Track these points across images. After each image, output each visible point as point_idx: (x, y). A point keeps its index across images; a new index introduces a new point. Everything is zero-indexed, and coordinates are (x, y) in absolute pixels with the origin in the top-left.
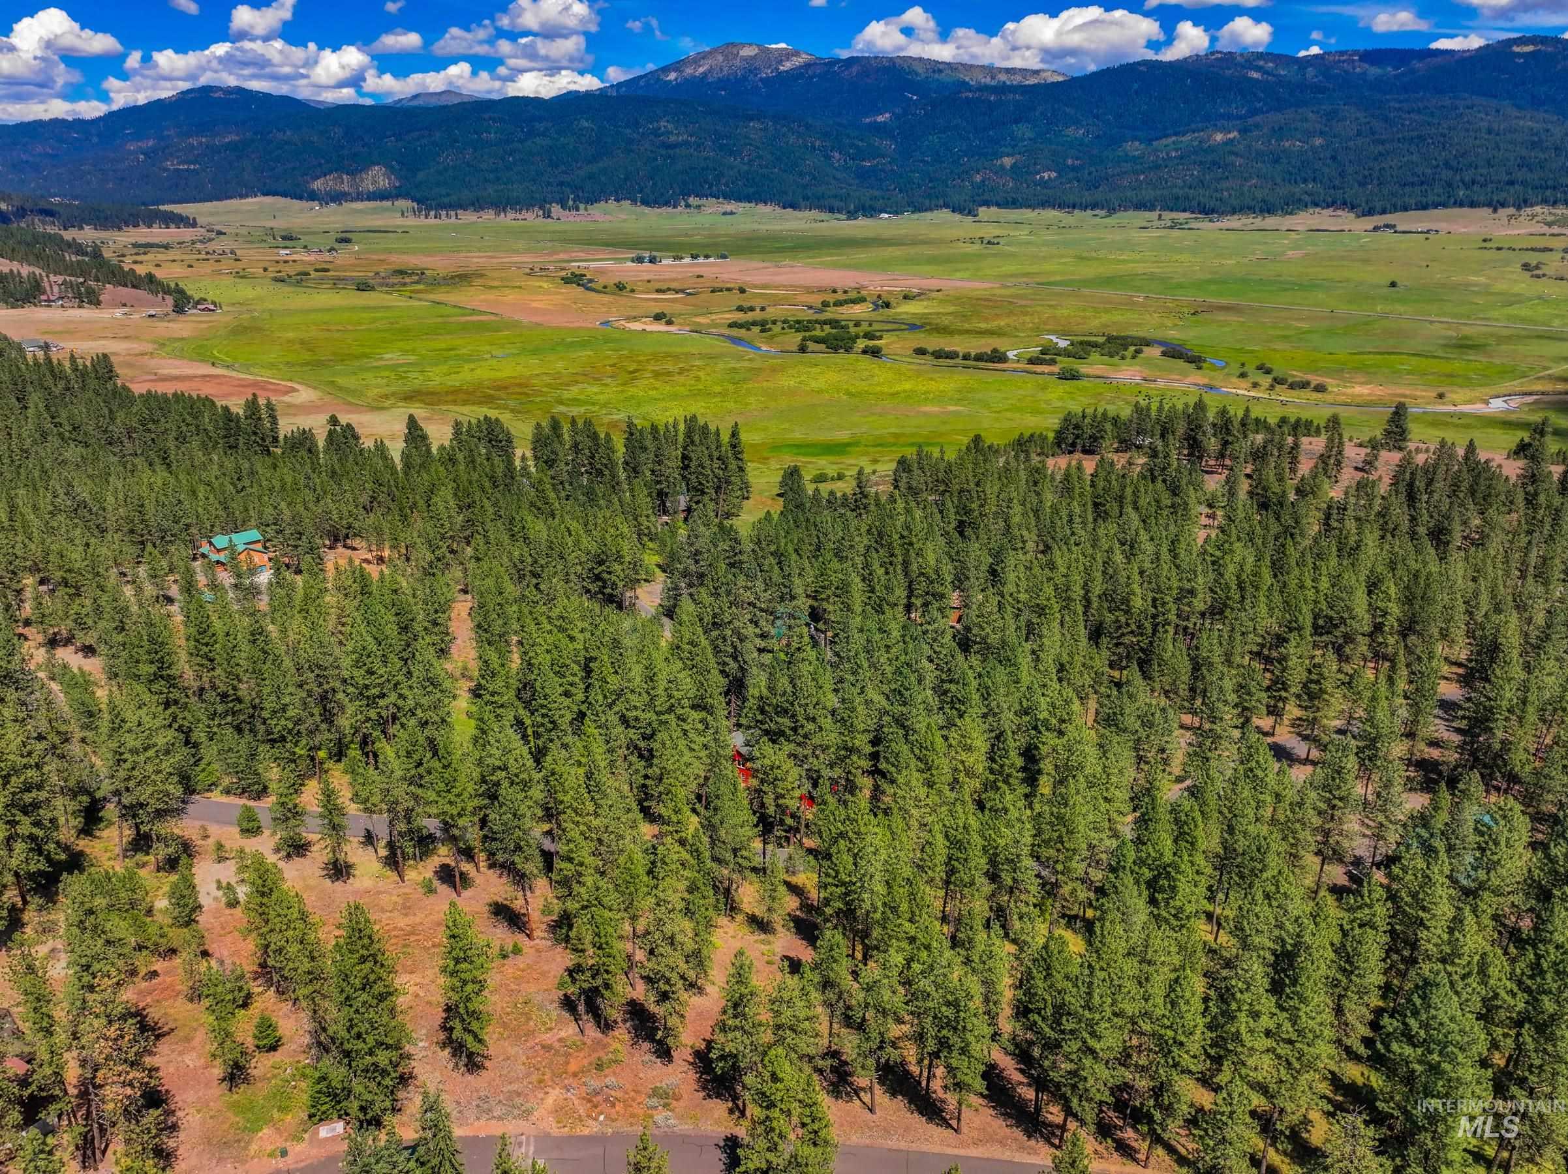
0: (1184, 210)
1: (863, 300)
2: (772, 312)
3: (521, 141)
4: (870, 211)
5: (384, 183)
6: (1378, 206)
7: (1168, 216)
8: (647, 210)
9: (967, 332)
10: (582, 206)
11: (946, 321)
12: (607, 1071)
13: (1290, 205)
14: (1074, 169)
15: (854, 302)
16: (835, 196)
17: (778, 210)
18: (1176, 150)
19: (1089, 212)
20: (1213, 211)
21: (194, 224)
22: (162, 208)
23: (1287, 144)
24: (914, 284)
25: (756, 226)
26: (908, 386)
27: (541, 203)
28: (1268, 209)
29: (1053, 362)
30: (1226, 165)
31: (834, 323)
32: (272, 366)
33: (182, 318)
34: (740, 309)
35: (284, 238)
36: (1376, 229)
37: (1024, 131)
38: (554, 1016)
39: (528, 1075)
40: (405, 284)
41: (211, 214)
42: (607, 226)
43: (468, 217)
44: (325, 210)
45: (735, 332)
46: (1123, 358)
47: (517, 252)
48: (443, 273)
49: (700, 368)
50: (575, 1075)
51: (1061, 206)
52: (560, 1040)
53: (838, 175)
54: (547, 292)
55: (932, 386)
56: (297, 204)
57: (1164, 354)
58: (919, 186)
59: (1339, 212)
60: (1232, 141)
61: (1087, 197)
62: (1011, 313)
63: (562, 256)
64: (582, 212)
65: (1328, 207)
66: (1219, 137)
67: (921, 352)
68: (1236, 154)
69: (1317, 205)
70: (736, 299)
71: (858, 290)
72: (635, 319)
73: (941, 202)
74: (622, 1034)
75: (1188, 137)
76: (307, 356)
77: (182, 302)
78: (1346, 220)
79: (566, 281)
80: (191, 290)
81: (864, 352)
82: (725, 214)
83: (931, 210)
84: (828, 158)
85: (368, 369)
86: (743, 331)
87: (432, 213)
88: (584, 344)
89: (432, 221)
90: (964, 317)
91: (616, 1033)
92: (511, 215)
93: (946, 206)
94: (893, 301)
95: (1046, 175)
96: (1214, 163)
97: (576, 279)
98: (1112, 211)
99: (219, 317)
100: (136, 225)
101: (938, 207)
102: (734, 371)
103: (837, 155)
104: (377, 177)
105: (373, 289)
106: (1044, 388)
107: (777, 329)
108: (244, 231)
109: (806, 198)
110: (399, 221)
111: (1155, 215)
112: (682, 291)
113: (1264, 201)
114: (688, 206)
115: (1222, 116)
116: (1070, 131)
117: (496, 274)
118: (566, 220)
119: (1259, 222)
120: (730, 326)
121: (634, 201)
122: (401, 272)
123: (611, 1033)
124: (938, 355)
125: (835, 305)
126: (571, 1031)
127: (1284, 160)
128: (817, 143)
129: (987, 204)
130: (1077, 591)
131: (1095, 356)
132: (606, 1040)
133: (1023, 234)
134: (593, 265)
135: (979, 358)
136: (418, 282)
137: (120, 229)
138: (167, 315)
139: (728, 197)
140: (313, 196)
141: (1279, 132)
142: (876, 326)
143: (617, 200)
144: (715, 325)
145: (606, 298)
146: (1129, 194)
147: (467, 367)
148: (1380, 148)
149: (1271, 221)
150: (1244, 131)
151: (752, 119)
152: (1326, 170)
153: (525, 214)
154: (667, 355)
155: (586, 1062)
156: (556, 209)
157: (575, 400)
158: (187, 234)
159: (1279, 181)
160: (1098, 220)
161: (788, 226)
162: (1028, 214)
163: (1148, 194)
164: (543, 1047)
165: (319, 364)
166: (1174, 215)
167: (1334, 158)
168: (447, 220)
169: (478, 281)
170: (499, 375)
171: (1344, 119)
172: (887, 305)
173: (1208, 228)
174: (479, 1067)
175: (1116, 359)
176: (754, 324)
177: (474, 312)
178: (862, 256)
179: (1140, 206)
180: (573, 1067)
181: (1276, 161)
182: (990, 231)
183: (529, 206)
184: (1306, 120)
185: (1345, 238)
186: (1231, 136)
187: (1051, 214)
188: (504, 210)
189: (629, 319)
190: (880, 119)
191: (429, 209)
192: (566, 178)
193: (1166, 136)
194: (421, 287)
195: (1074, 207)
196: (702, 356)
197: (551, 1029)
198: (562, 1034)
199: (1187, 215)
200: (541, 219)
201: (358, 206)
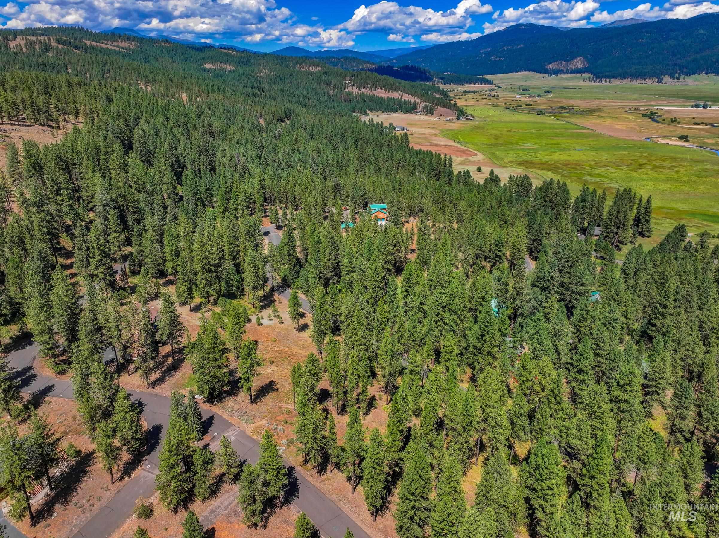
3: (659, 43)
5: (580, 65)
10: (682, 77)
12: (287, 425)
21: (492, 84)
22: (484, 76)
27: (659, 76)
33: (458, 122)
35: (523, 90)
40: (560, 113)
41: (501, 79)
43: (616, 82)
44: (549, 78)
47: (629, 100)
48: (583, 109)
49: (684, 167)
54: (629, 121)
56: (537, 76)
63: (652, 103)
64: (680, 79)
72: (668, 137)
76: (493, 141)
77: (461, 114)
79: (644, 116)
80: (468, 111)
85: (513, 150)
87: (598, 80)
88: (624, 148)
89: (597, 84)
92: (639, 81)
97: (652, 116)
99: (471, 122)
100: (470, 84)
104: (579, 63)
105: (544, 114)
108: (509, 87)
110: (581, 84)
117: (607, 111)
118: (669, 84)
122: (562, 108)
134: (666, 108)
136: (568, 113)
137: (463, 85)
138: (453, 120)
140: (546, 72)
144: (716, 144)
145: (660, 126)
147: (558, 153)
153: (647, 81)
156: (667, 79)
157: (599, 174)
158: (486, 87)
165: (495, 145)
169: (598, 114)
177: (584, 128)
180: (279, 418)
183: (651, 76)
188: (637, 79)
189: (664, 137)
191: (598, 77)
192: (679, 62)
194: (567, 115)
200: (655, 84)
201: (565, 76)
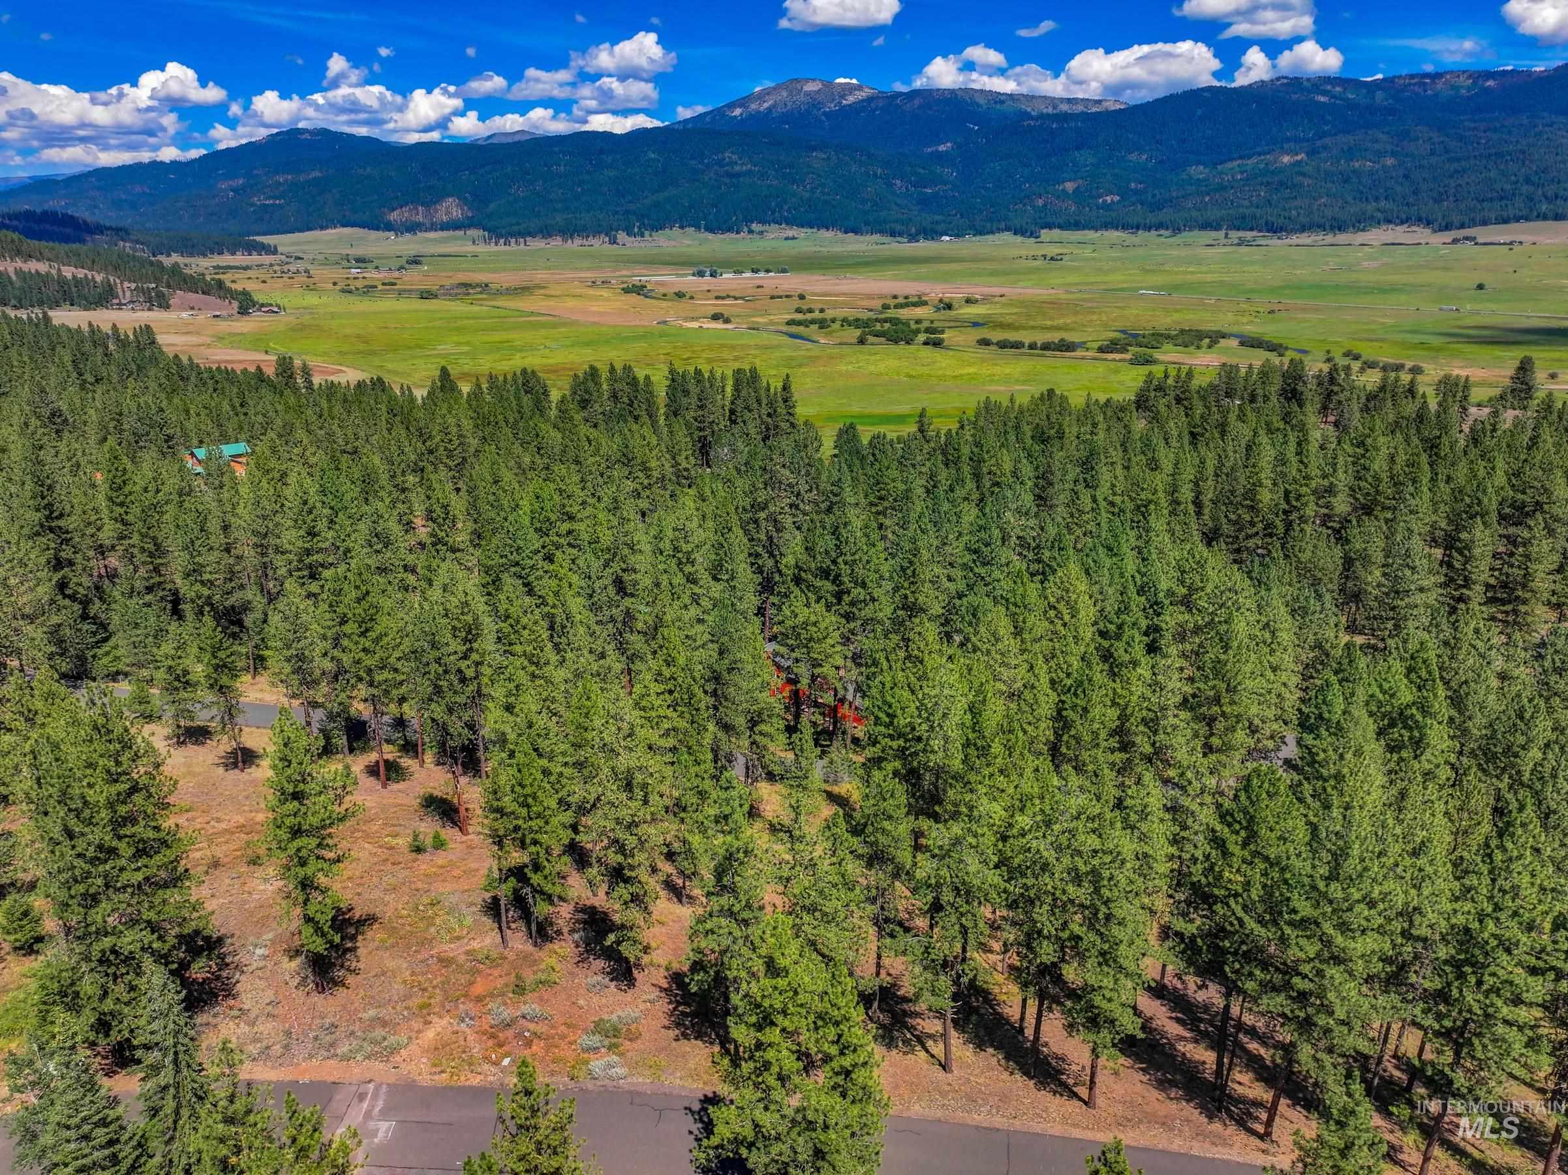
0: (1251, 229)
1: (925, 303)
2: (830, 314)
3: (588, 172)
4: (931, 233)
5: (457, 213)
6: (1456, 219)
7: (1235, 235)
8: (710, 236)
9: (1033, 328)
10: (647, 233)
11: (1009, 319)
12: (529, 997)
13: (1361, 223)
14: (1136, 192)
15: (915, 305)
16: (897, 221)
17: (840, 235)
18: (1242, 173)
19: (1153, 232)
20: (1281, 230)
21: (275, 252)
23: (1357, 165)
24: (977, 292)
25: (818, 249)
26: (972, 370)
27: (608, 231)
28: (1339, 227)
29: (1124, 350)
30: (1294, 186)
31: (895, 321)
32: (325, 354)
33: (246, 318)
34: (799, 311)
35: (357, 261)
36: (1455, 241)
37: (1085, 157)
38: (468, 921)
39: (407, 997)
40: (468, 294)
41: (294, 244)
42: (670, 250)
43: (536, 244)
44: (400, 239)
45: (794, 329)
46: (1198, 348)
47: (581, 269)
48: (505, 285)
49: (755, 357)
50: (479, 999)
51: (1124, 227)
52: (468, 953)
53: (899, 201)
54: (608, 299)
55: (997, 370)
56: (374, 234)
57: (1242, 344)
58: (981, 211)
59: (1414, 228)
60: (1300, 162)
61: (1151, 218)
62: (1077, 313)
63: (625, 273)
64: (647, 237)
65: (1402, 223)
66: (1286, 159)
67: (985, 342)
68: (1304, 175)
69: (1389, 222)
70: (797, 303)
71: (919, 297)
72: (693, 319)
73: (1003, 225)
74: (566, 947)
75: (1254, 160)
76: (362, 347)
77: (246, 304)
78: (1421, 234)
79: (626, 291)
80: (259, 298)
81: (926, 343)
82: (787, 239)
83: (992, 232)
84: (890, 185)
86: (801, 328)
87: (502, 241)
88: (639, 338)
89: (502, 248)
90: (1029, 316)
91: (556, 946)
92: (578, 241)
93: (1008, 229)
94: (956, 305)
95: (1109, 199)
96: (1281, 183)
97: (638, 290)
98: (1177, 230)
99: (282, 317)
100: (221, 253)
101: (999, 230)
102: (791, 358)
103: (898, 182)
104: (450, 208)
105: (436, 296)
106: (1117, 372)
107: (837, 326)
108: (321, 257)
109: (867, 223)
110: (470, 248)
111: (1222, 233)
112: (742, 298)
113: (1334, 218)
114: (751, 232)
115: (1288, 140)
116: (1133, 157)
117: (555, 287)
118: (630, 244)
119: (1329, 238)
120: (788, 323)
121: (698, 228)
122: (466, 285)
123: (549, 946)
124: (1003, 345)
125: (896, 307)
126: (488, 941)
127: (1354, 180)
128: (879, 171)
129: (1050, 226)
130: (1186, 494)
131: (1168, 347)
132: (538, 954)
133: (1087, 252)
134: (654, 279)
135: (1046, 347)
136: (481, 293)
137: (205, 256)
138: (231, 316)
139: (790, 222)
140: (389, 227)
141: (1350, 153)
142: (936, 325)
143: (682, 227)
144: (772, 323)
145: (664, 304)
146: (1195, 214)
147: (518, 355)
148: (1456, 165)
149: (1342, 238)
150: (1312, 153)
151: (814, 149)
152: (1399, 189)
153: (591, 241)
154: (723, 346)
155: (500, 983)
156: (622, 236)
158: (267, 259)
159: (1349, 199)
160: (1162, 239)
161: (850, 248)
162: (1091, 235)
163: (1213, 214)
164: (441, 960)
165: (373, 353)
166: (1241, 234)
167: (1406, 177)
168: (515, 247)
169: (541, 292)
170: (551, 361)
171: (1417, 139)
172: (949, 307)
173: (1277, 245)
174: (336, 984)
175: (1192, 349)
176: (813, 322)
177: (536, 314)
178: (923, 269)
179: (1206, 226)
180: (479, 989)
181: (1346, 181)
182: (1053, 250)
183: (596, 233)
184: (1377, 141)
185: (1423, 250)
186: (1299, 158)
187: (1114, 235)
188: (572, 237)
189: (686, 319)
190: (942, 148)
191: (499, 236)
192: (632, 207)
193: (1231, 160)
194: (484, 296)
195: (1138, 228)
196: (757, 347)
197: (458, 938)
198: (475, 945)
199: (1255, 233)
200: (607, 246)
201: (432, 235)
